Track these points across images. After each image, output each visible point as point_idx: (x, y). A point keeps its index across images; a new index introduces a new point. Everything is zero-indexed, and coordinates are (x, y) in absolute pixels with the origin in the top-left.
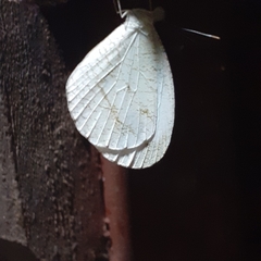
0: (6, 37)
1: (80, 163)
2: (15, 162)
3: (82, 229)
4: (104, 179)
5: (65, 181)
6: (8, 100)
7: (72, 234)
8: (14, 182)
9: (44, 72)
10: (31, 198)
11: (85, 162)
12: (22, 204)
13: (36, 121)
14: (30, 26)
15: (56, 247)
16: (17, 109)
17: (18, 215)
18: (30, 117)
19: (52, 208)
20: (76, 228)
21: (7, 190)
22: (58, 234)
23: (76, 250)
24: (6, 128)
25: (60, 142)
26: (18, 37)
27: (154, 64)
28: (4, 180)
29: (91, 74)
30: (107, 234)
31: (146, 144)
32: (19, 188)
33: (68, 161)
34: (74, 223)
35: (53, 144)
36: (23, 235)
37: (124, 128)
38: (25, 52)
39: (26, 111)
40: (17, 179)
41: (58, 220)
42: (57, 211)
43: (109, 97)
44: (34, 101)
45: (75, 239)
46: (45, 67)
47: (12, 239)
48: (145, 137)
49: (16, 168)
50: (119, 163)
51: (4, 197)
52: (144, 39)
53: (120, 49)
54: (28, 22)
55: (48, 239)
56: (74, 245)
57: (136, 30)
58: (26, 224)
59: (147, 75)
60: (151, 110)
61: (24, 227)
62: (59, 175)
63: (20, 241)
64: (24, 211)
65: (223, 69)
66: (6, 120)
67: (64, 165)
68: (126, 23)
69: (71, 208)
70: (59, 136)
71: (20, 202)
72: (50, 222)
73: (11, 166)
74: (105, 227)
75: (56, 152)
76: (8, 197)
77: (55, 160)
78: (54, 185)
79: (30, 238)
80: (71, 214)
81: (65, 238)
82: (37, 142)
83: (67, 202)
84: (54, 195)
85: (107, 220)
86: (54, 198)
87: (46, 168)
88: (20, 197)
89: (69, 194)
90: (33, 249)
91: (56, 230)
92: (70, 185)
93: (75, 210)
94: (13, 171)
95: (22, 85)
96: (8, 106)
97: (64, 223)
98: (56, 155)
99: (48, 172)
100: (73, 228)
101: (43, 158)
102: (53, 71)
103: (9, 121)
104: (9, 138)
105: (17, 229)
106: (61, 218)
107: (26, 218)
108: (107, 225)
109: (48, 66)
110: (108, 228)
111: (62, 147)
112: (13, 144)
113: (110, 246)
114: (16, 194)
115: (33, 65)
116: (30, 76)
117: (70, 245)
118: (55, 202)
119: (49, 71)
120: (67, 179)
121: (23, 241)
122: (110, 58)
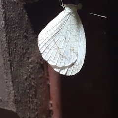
0: (9, 18)
1: (40, 76)
2: (12, 74)
3: (40, 105)
4: (50, 83)
5: (33, 84)
6: (9, 46)
7: (36, 108)
8: (11, 83)
9: (25, 34)
10: (18, 90)
11: (42, 75)
12: (14, 93)
13: (21, 56)
14: (19, 14)
15: (29, 113)
16: (13, 50)
17: (12, 98)
18: (19, 54)
19: (27, 95)
20: (38, 105)
21: (8, 87)
22: (30, 107)
23: (37, 115)
24: (8, 59)
25: (31, 66)
26: (14, 18)
27: (77, 29)
28: (7, 82)
29: (49, 32)
30: (51, 108)
31: (73, 64)
32: (13, 86)
33: (35, 75)
34: (37, 103)
35: (28, 66)
36: (14, 107)
37: (63, 57)
38: (17, 25)
39: (17, 51)
40: (12, 82)
41: (30, 101)
42: (29, 97)
43: (57, 43)
44: (20, 47)
45: (37, 110)
46: (25, 32)
47: (10, 109)
48: (72, 61)
49: (12, 77)
50: (61, 73)
51: (7, 90)
52: (73, 17)
53: (62, 22)
54: (19, 12)
55: (25, 109)
56: (37, 113)
57: (69, 13)
58: (16, 102)
59: (74, 34)
60: (75, 49)
61: (15, 103)
62: (31, 81)
63: (13, 110)
64: (15, 96)
65: (105, 33)
66: (8, 55)
67: (33, 76)
68: (65, 10)
69: (36, 96)
70: (31, 63)
71: (13, 92)
72: (27, 102)
73: (10, 76)
74: (50, 105)
75: (30, 70)
76: (8, 90)
77: (29, 74)
78: (28, 85)
79: (17, 108)
80: (36, 98)
81: (33, 109)
82: (21, 66)
83: (34, 93)
84: (29, 90)
85: (51, 102)
86: (28, 91)
87: (25, 77)
88: (13, 90)
89: (35, 90)
90: (19, 114)
91: (29, 105)
92: (35, 85)
93: (37, 97)
94: (11, 78)
95: (15, 39)
96: (9, 49)
97: (32, 102)
98: (30, 72)
99: (26, 79)
100: (36, 105)
101: (24, 73)
102: (29, 34)
103: (10, 55)
104: (9, 63)
105: (12, 104)
106: (31, 100)
107: (16, 99)
108: (51, 104)
109: (26, 31)
110: (51, 106)
111: (32, 68)
112: (11, 66)
113: (52, 114)
114: (11, 89)
115: (20, 31)
116: (19, 36)
117: (35, 113)
118: (29, 93)
119: (27, 34)
120: (34, 82)
121: (14, 110)
122: (58, 26)
